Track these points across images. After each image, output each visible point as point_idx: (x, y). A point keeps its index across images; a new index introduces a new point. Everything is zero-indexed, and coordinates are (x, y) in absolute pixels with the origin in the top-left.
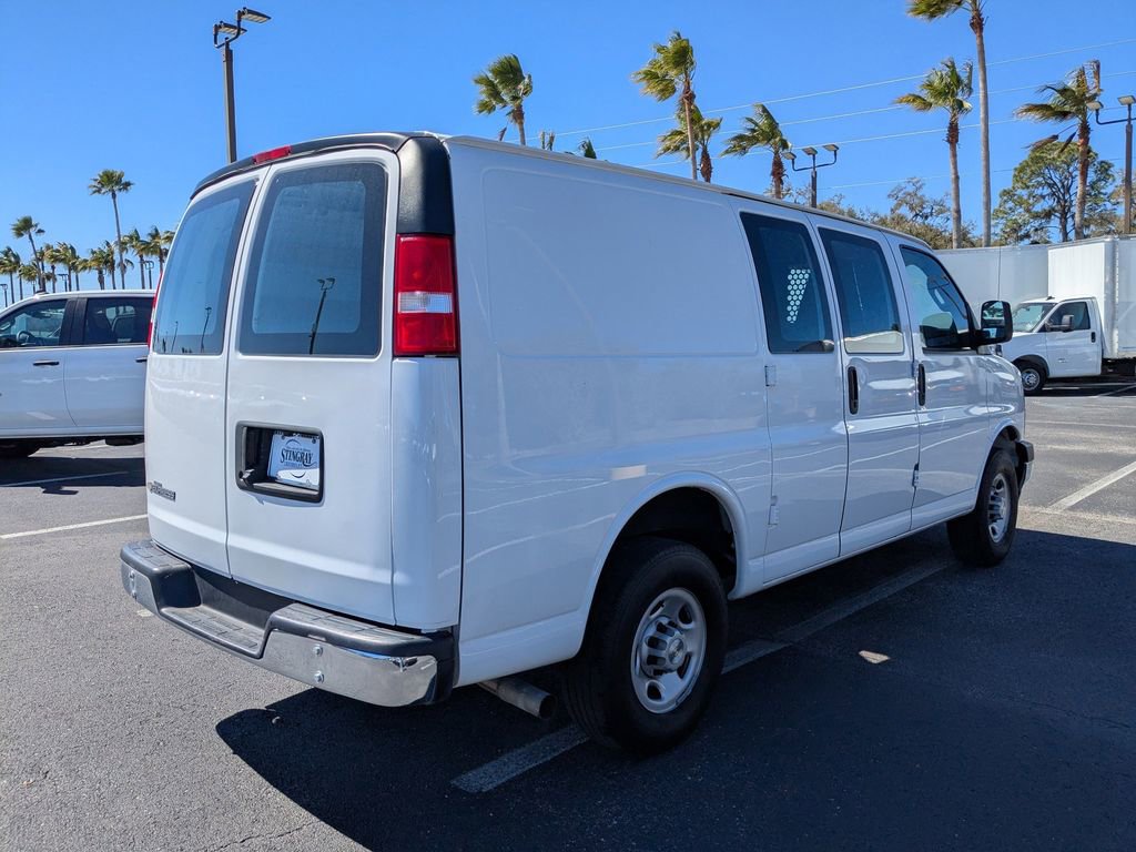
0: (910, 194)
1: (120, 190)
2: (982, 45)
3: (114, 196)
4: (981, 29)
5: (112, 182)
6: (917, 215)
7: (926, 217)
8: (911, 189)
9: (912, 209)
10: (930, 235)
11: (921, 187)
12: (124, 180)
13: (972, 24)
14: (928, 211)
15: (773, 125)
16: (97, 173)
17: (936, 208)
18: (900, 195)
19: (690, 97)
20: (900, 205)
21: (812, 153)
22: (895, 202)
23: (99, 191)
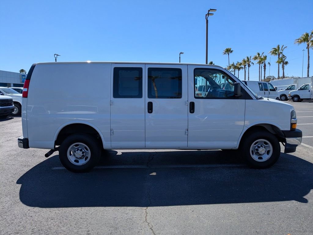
1: (230, 53)
3: (229, 55)
5: (228, 51)
12: (231, 50)
16: (225, 49)
23: (225, 54)
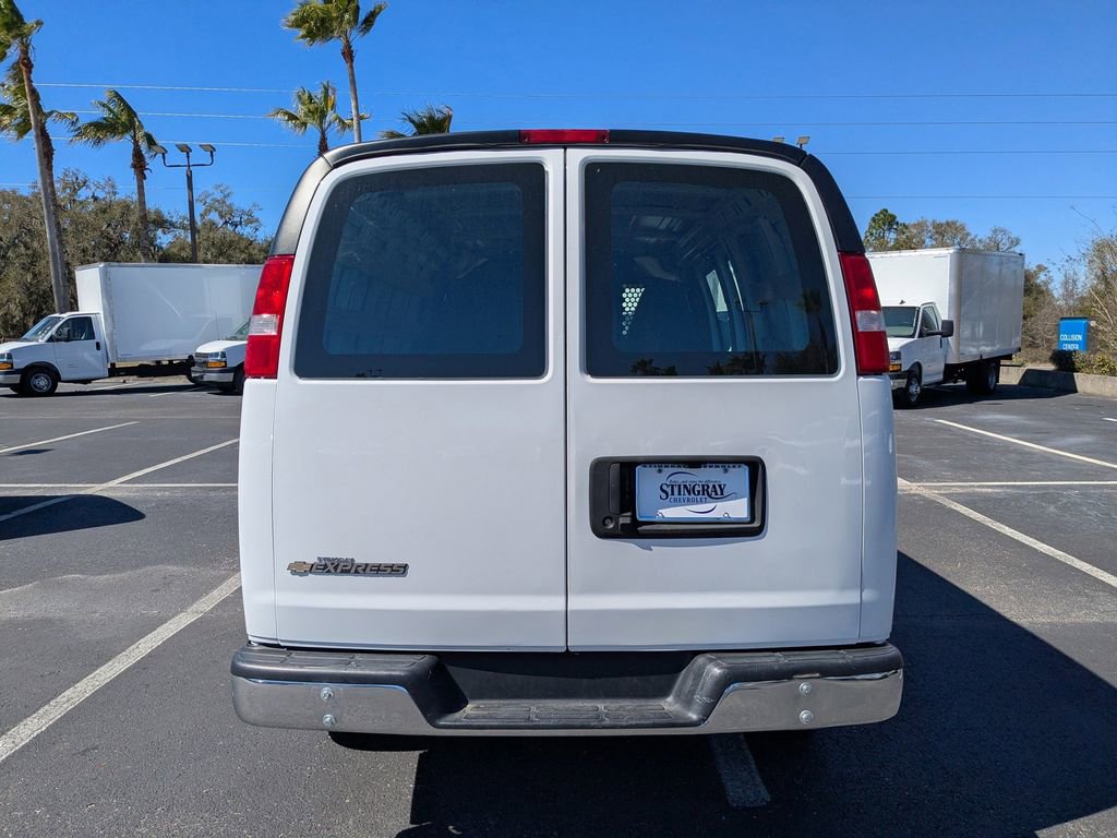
0: (218, 201)
2: (352, 75)
4: (352, 61)
6: (226, 222)
7: (236, 226)
8: (219, 196)
9: (222, 217)
10: (243, 245)
11: (228, 195)
13: (343, 54)
14: (237, 219)
15: (132, 114)
17: (245, 217)
18: (208, 201)
19: (26, 64)
20: (210, 211)
21: (186, 150)
22: (204, 207)
